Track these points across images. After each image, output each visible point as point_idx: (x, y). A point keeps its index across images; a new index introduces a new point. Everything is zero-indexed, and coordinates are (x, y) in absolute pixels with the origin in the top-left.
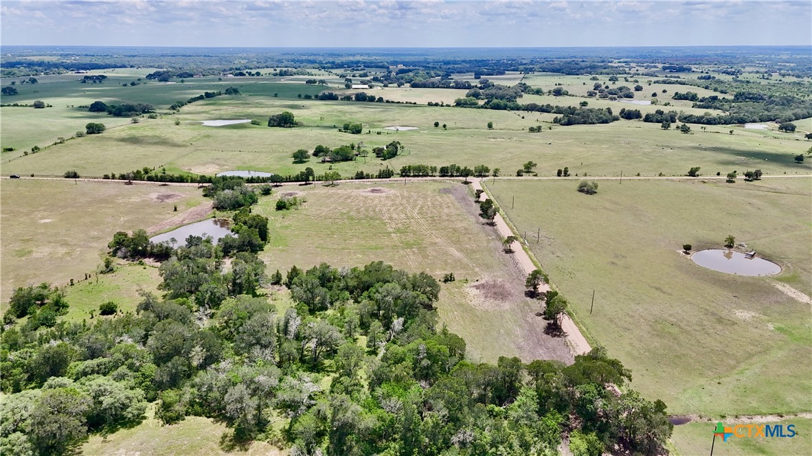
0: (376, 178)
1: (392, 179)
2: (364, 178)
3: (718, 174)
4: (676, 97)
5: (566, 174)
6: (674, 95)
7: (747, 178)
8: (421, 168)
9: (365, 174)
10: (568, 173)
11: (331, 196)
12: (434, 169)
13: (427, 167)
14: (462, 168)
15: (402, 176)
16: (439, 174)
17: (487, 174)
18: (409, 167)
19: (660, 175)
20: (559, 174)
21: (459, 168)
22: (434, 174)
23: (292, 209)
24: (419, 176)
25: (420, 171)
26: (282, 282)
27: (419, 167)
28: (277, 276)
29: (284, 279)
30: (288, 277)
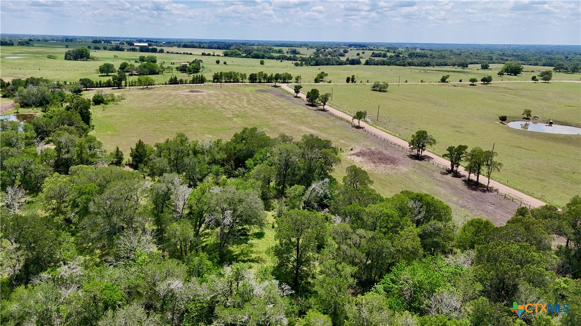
0: (190, 83)
1: (205, 84)
2: (177, 83)
3: (461, 81)
4: (373, 55)
5: (353, 81)
6: (371, 54)
7: (483, 83)
8: (233, 75)
9: (178, 79)
10: (355, 80)
11: (150, 95)
12: (243, 76)
13: (237, 74)
14: (269, 75)
15: (214, 82)
16: (248, 81)
17: (290, 81)
18: (221, 73)
19: (422, 81)
20: (348, 80)
21: (266, 75)
22: (244, 80)
23: (111, 104)
24: (230, 82)
25: (231, 77)
26: (124, 162)
27: (230, 73)
28: (117, 155)
29: (127, 158)
30: (131, 155)
